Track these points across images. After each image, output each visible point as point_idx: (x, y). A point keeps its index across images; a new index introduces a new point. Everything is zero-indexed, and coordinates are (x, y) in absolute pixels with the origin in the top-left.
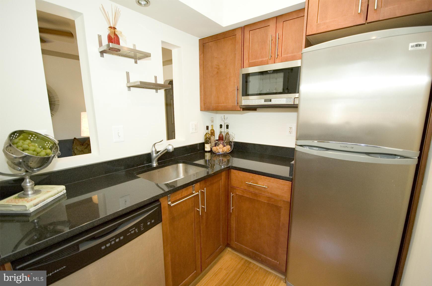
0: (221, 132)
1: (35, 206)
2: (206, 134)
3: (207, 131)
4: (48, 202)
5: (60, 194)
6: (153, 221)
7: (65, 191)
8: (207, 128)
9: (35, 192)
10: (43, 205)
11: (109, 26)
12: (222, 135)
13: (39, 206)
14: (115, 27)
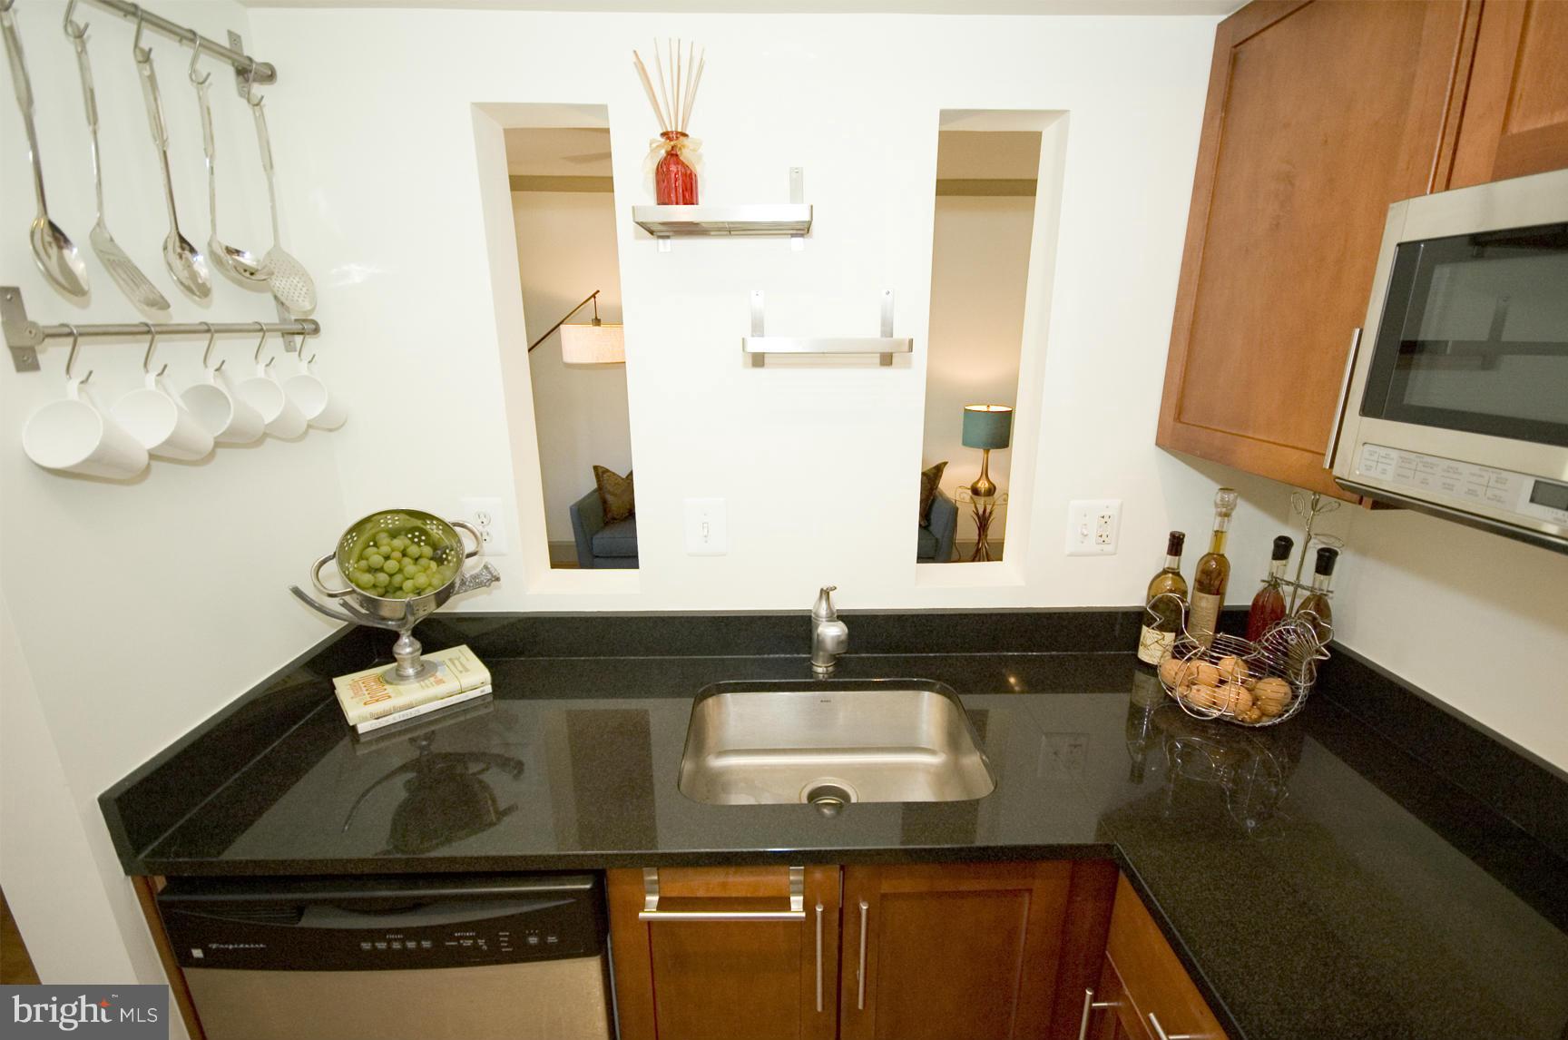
0: (1274, 583)
1: (377, 719)
2: (1165, 572)
3: (1169, 561)
4: (422, 712)
5: (467, 696)
6: (552, 939)
7: (488, 689)
8: (1176, 544)
9: (423, 670)
10: (402, 719)
11: (661, 132)
12: (1280, 600)
13: (387, 721)
14: (684, 131)
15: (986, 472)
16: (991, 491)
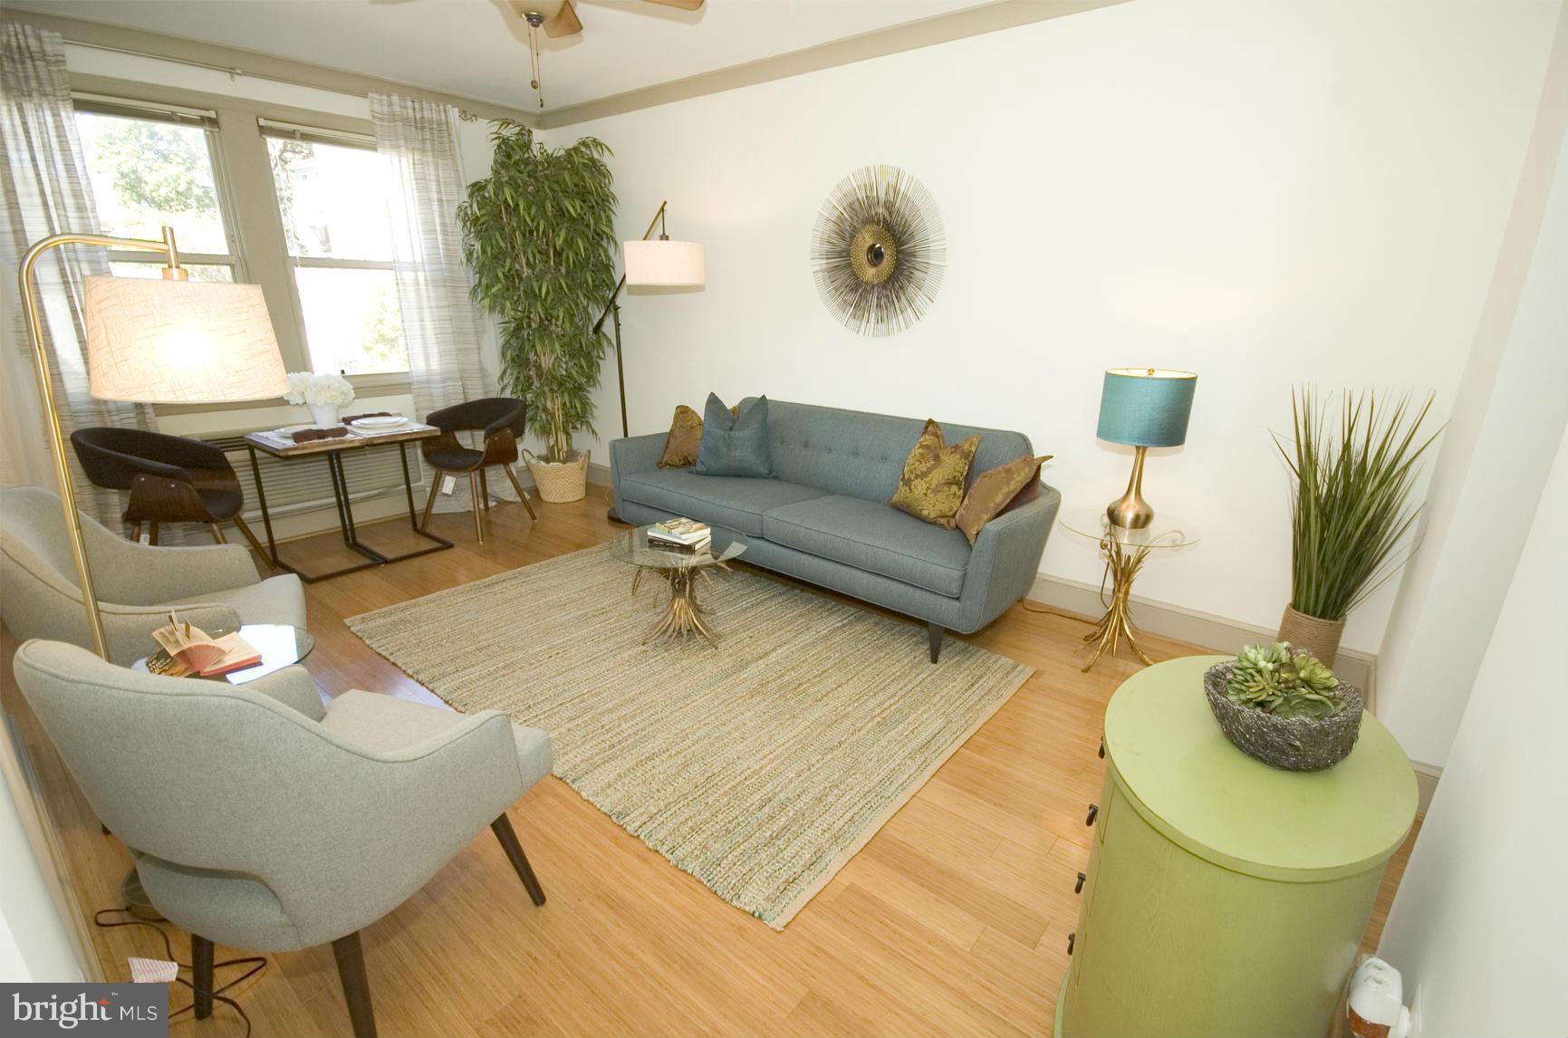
15: (1135, 485)
16: (1142, 521)
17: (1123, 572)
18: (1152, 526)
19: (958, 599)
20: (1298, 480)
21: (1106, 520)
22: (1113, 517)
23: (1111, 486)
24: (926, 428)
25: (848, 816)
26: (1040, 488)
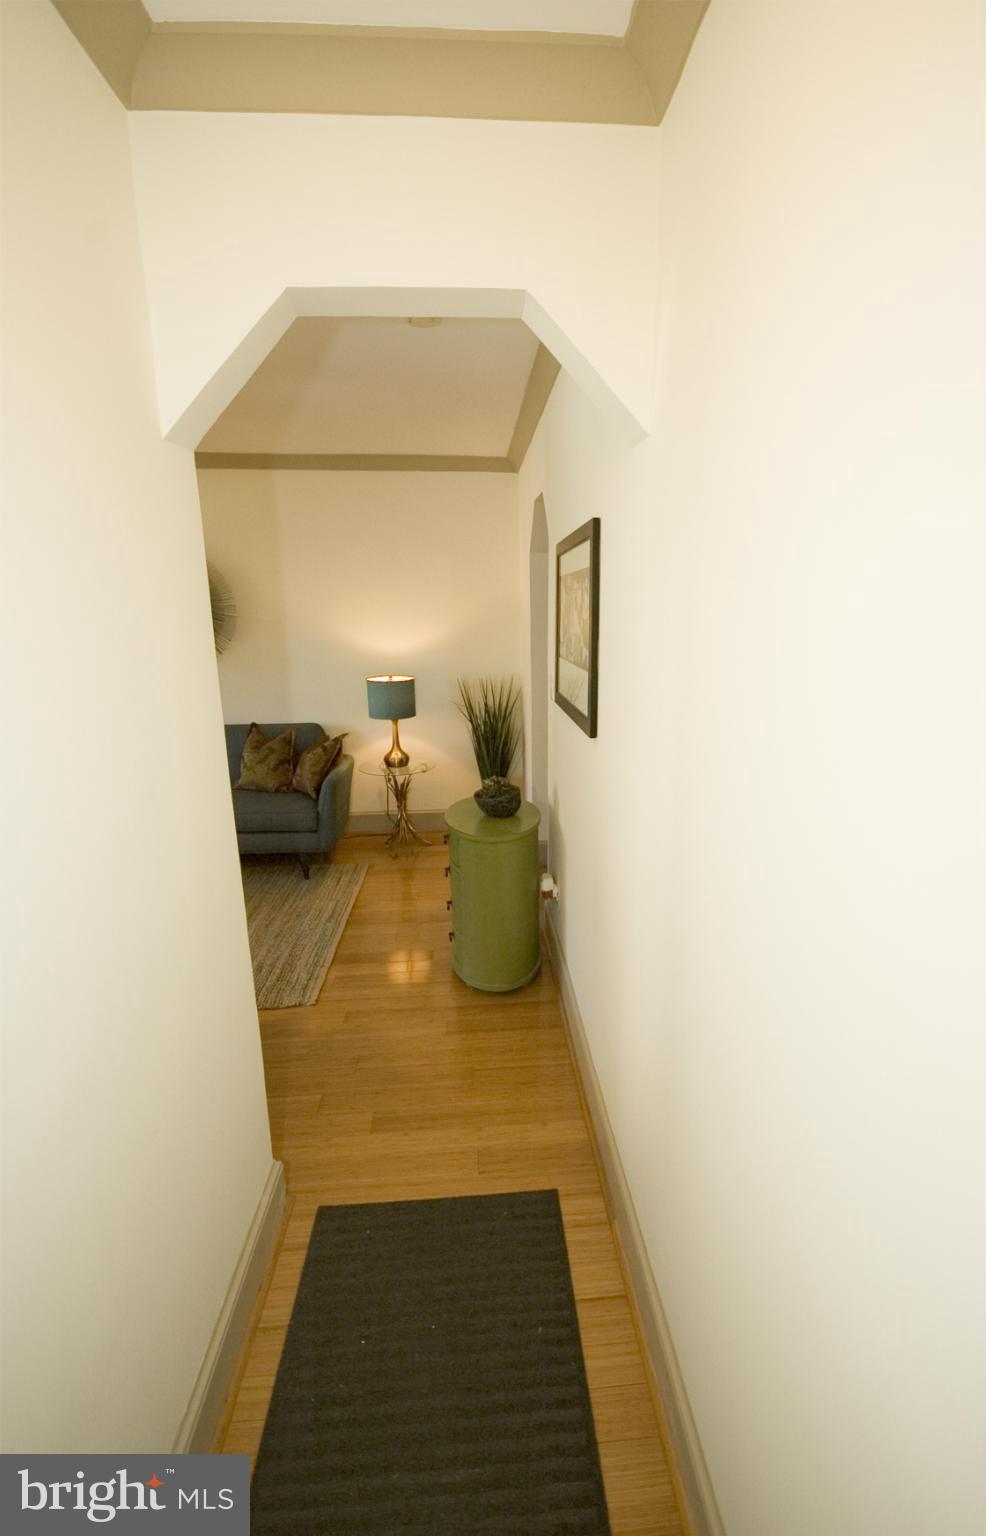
15: (397, 742)
16: (404, 761)
17: (401, 793)
18: (411, 764)
19: (315, 831)
20: (470, 725)
21: (384, 766)
22: (388, 763)
23: (383, 745)
24: (251, 729)
25: (314, 954)
26: (342, 757)
